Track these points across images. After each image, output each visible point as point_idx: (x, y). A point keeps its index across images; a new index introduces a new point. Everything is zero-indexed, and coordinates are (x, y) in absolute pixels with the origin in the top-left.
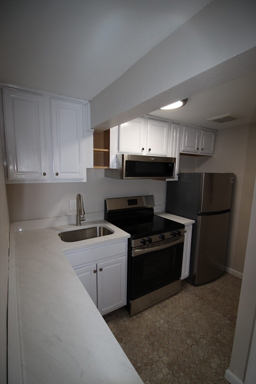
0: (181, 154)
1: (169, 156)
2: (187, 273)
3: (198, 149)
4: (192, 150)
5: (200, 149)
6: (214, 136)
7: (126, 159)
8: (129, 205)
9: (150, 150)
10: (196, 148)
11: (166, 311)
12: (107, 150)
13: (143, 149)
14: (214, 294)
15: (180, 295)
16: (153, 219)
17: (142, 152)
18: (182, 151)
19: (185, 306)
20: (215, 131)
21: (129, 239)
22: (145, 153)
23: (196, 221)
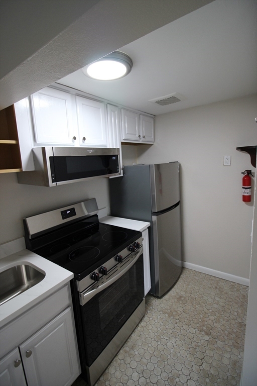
0: (122, 143)
1: (109, 146)
2: (149, 286)
3: (140, 136)
4: (134, 139)
5: (141, 137)
6: (153, 122)
7: (49, 154)
8: (63, 219)
9: (84, 139)
10: (137, 136)
11: (137, 353)
12: (13, 142)
13: (75, 138)
14: (181, 302)
15: (146, 319)
16: (98, 229)
17: (73, 142)
18: (124, 139)
19: (156, 334)
20: (154, 117)
21: (71, 281)
22: (78, 144)
23: (151, 222)
